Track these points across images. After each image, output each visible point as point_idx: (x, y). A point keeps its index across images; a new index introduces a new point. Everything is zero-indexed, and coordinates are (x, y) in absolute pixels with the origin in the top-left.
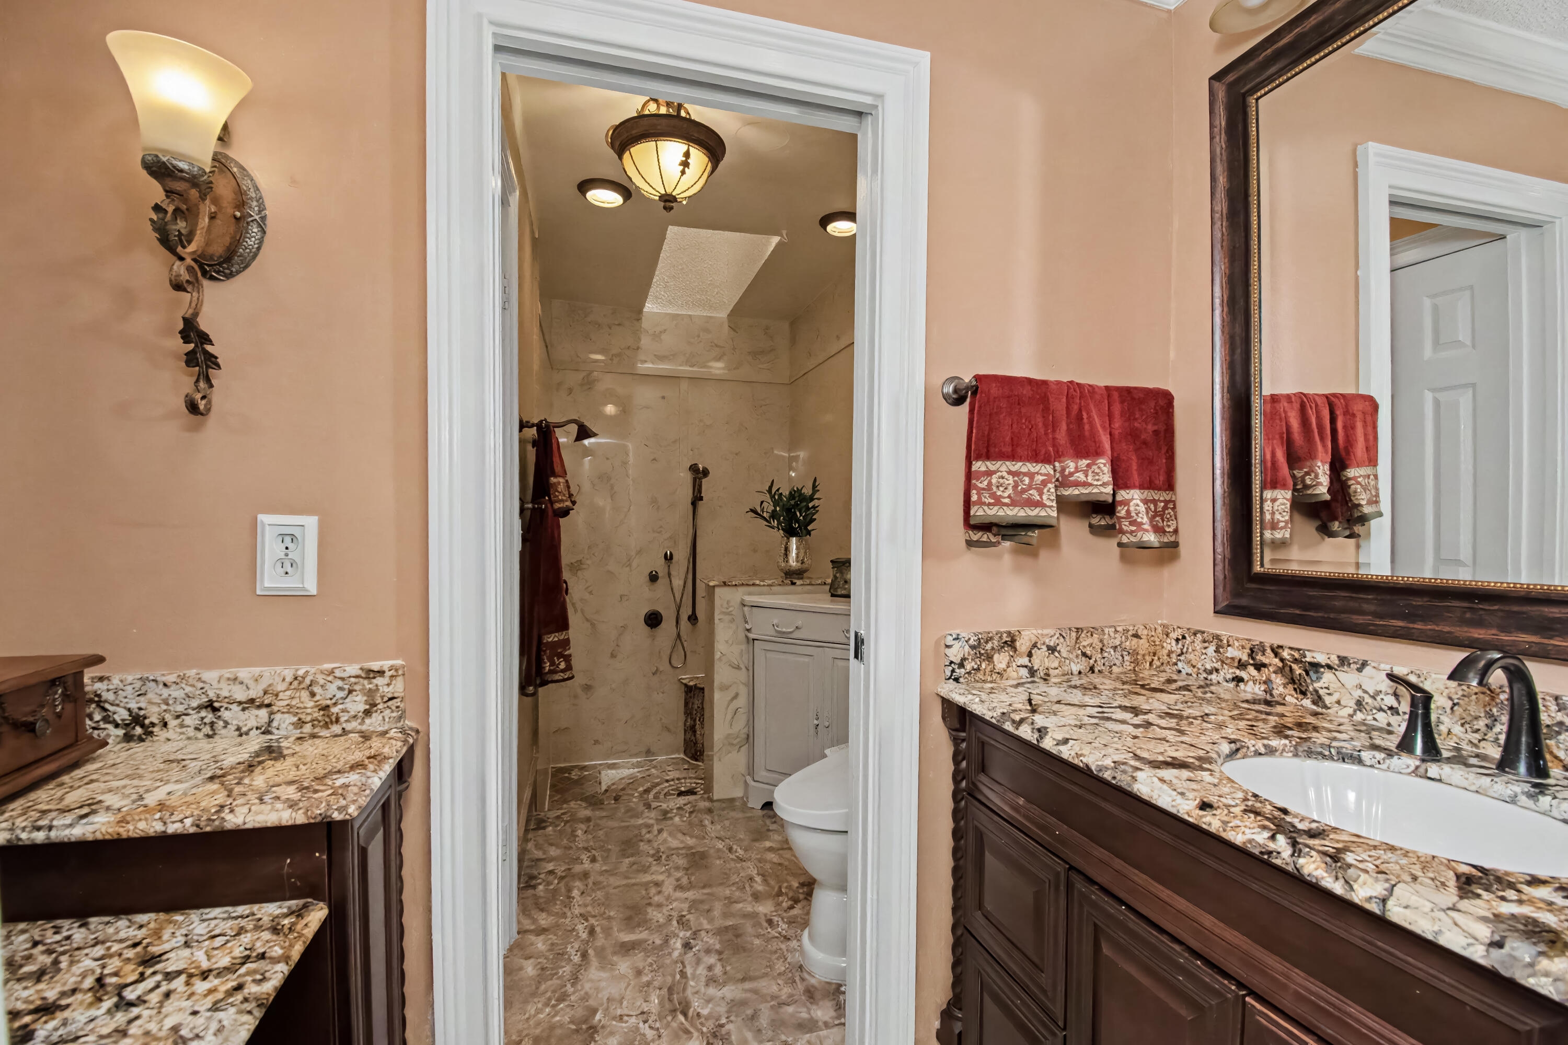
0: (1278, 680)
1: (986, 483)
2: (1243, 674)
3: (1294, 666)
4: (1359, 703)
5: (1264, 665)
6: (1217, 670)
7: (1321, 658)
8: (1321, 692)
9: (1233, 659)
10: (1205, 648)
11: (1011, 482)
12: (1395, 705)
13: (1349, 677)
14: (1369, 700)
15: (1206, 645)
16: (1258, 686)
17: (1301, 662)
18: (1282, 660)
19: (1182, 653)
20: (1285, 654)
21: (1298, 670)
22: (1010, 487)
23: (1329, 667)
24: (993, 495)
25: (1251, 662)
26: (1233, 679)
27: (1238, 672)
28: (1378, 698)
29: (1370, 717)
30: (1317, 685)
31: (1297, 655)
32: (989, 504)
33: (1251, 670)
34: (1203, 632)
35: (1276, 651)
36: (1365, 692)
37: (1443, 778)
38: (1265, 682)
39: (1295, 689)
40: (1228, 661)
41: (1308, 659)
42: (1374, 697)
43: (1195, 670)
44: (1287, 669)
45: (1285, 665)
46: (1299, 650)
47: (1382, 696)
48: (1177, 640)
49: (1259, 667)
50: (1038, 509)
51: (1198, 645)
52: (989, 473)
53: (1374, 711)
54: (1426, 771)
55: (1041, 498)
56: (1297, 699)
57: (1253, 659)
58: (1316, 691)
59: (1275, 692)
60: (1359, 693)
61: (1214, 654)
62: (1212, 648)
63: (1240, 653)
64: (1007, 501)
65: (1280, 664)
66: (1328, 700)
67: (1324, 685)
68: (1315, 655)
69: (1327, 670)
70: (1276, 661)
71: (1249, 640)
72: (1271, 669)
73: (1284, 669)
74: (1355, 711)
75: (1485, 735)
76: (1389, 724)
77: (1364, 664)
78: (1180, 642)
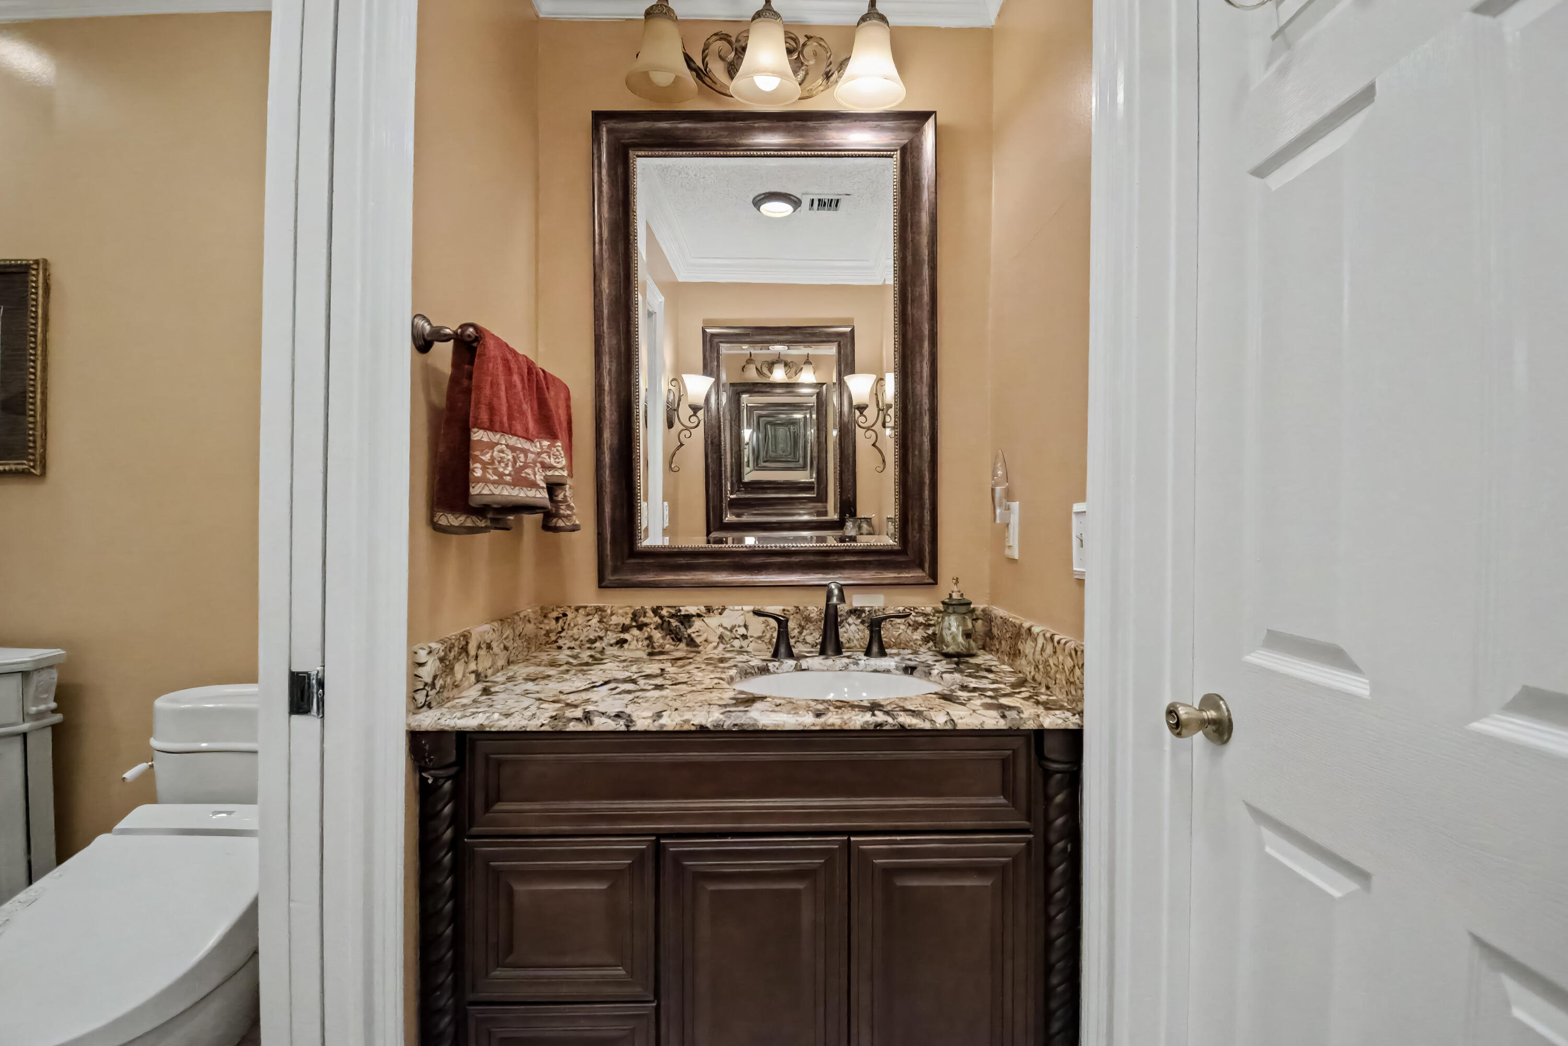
0: (657, 635)
1: (488, 456)
2: (626, 636)
3: (671, 620)
4: (721, 637)
5: (646, 625)
6: (601, 638)
7: (692, 610)
8: (693, 635)
9: (617, 625)
10: (589, 620)
11: (510, 457)
12: (745, 633)
13: (713, 621)
14: (728, 633)
15: (590, 617)
16: (640, 643)
17: (677, 616)
18: (661, 617)
19: (563, 629)
20: (664, 612)
21: (674, 623)
22: (510, 464)
23: (699, 616)
24: (495, 471)
25: (634, 624)
26: (617, 643)
27: (622, 636)
28: (734, 631)
29: (729, 646)
30: (689, 631)
31: (673, 611)
32: (494, 482)
33: (635, 632)
34: (585, 607)
35: (656, 611)
36: (725, 628)
37: (810, 667)
38: (646, 639)
39: (673, 639)
40: (611, 628)
41: (683, 613)
42: (731, 631)
43: (578, 643)
44: (665, 625)
45: (663, 621)
46: (675, 607)
47: (737, 628)
48: (557, 619)
49: (640, 627)
50: (534, 490)
51: (581, 619)
52: (492, 445)
53: (732, 640)
54: (801, 666)
55: (535, 477)
56: (674, 645)
57: (636, 621)
58: (689, 635)
59: (656, 645)
60: (721, 630)
61: (598, 624)
62: (595, 620)
63: (624, 619)
64: (508, 478)
65: (660, 621)
66: (698, 640)
67: (695, 630)
68: (687, 608)
69: (697, 619)
70: (657, 619)
71: (631, 607)
72: (652, 626)
73: (664, 626)
74: (718, 643)
75: (798, 638)
76: (742, 647)
77: (724, 609)
78: (561, 621)
